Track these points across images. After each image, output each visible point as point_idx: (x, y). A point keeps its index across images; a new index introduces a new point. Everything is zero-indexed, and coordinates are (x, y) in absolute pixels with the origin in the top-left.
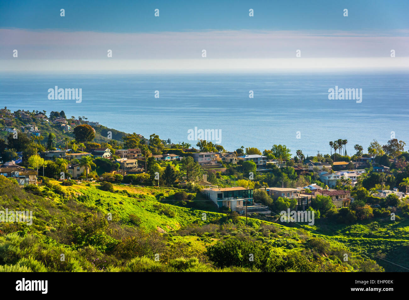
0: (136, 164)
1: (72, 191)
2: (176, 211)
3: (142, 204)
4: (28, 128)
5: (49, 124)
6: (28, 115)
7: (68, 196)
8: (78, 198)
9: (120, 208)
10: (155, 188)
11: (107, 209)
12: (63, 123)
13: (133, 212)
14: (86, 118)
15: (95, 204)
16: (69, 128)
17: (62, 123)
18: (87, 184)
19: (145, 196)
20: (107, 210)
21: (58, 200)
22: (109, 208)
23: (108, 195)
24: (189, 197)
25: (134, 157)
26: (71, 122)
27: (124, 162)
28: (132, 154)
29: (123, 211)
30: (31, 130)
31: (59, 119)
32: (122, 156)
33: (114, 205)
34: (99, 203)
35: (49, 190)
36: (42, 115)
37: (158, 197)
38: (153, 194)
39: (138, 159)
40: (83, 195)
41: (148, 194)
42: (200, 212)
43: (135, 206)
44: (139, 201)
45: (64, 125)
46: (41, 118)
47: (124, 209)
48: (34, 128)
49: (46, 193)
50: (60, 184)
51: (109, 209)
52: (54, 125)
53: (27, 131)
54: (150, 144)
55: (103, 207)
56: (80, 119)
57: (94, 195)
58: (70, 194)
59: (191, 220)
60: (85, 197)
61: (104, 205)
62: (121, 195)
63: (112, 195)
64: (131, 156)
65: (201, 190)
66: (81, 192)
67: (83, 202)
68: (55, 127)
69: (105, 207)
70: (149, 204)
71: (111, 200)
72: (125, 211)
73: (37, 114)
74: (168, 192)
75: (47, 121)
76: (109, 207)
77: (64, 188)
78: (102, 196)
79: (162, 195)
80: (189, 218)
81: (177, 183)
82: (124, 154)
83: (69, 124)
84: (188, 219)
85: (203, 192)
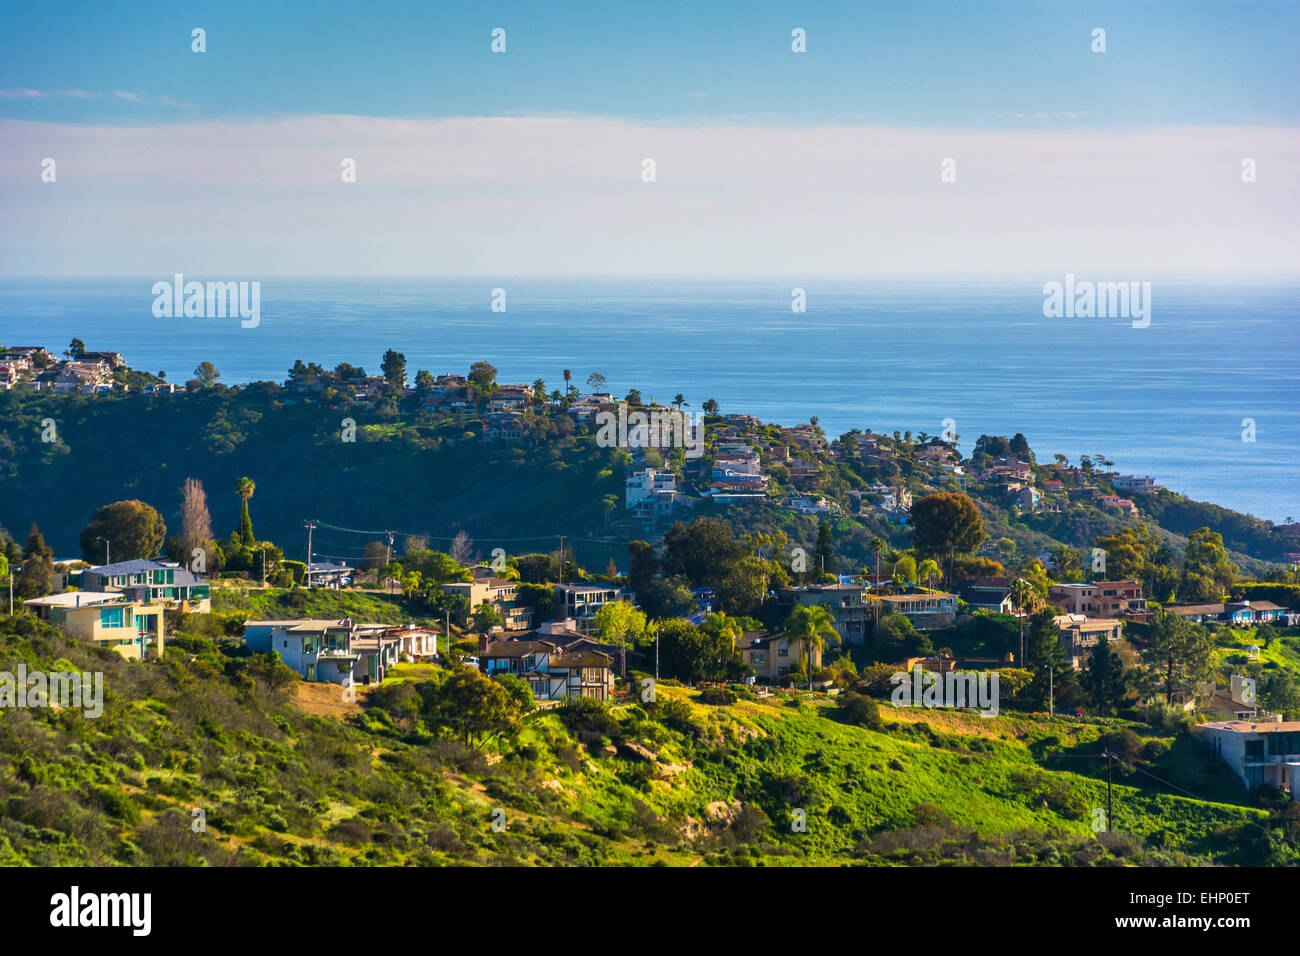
0: (1115, 635)
1: (725, 724)
2: (1093, 798)
3: (975, 770)
4: (875, 500)
5: (962, 482)
6: (887, 449)
7: (711, 738)
8: (746, 747)
9: (890, 784)
10: (1031, 718)
11: (841, 785)
12: (1016, 480)
13: (934, 796)
14: (1109, 461)
15: (803, 768)
16: (1034, 499)
17: (1011, 480)
18: (791, 699)
19: (994, 746)
20: (840, 789)
21: (674, 749)
22: (850, 781)
23: (854, 739)
24: (1148, 751)
25: (1116, 611)
26: (1051, 476)
27: (1072, 627)
28: (1110, 600)
29: (899, 794)
30: (884, 506)
31: (1005, 464)
32: (1074, 606)
33: (868, 772)
34: (818, 764)
35: (644, 717)
36: (941, 448)
37: (1038, 748)
38: (1023, 738)
39: (1132, 618)
40: (765, 735)
41: (1003, 737)
42: (1176, 801)
43: (947, 777)
44: (964, 761)
45: (1017, 486)
46: (936, 459)
47: (900, 786)
48: (899, 499)
49: (634, 725)
50: (693, 698)
51: (847, 784)
52: (981, 486)
53: (870, 509)
54: (1187, 565)
55: (829, 777)
56: (1086, 464)
57: (803, 736)
58: (719, 731)
59: (1142, 828)
60: (770, 743)
61: (834, 772)
62: (907, 739)
63: (870, 737)
64: (1105, 607)
65: (1191, 729)
66: (760, 725)
67: (762, 759)
68: (983, 494)
69: (837, 777)
70: (998, 772)
71: (860, 756)
72: (906, 793)
73: (922, 448)
74: (1075, 731)
75: (958, 470)
76: (851, 778)
77: (701, 713)
78: (830, 742)
79: (1053, 741)
80: (1137, 823)
81: (1133, 702)
82: (1080, 600)
83: (1038, 485)
84: (1132, 826)
85: (1198, 733)
